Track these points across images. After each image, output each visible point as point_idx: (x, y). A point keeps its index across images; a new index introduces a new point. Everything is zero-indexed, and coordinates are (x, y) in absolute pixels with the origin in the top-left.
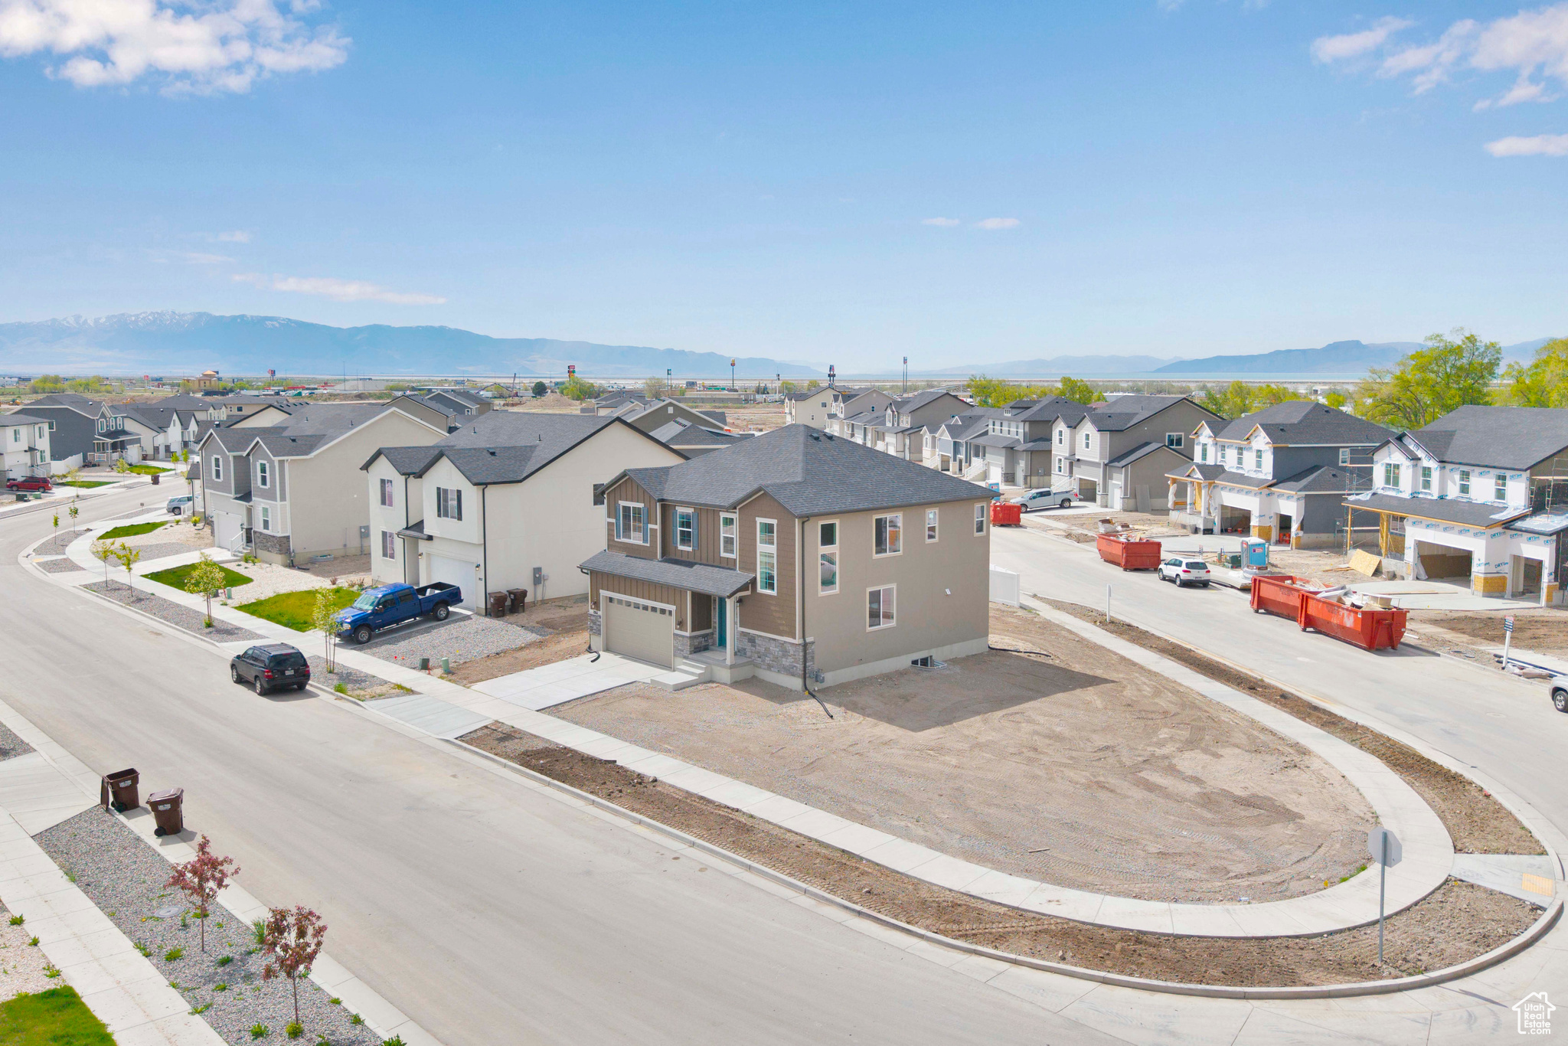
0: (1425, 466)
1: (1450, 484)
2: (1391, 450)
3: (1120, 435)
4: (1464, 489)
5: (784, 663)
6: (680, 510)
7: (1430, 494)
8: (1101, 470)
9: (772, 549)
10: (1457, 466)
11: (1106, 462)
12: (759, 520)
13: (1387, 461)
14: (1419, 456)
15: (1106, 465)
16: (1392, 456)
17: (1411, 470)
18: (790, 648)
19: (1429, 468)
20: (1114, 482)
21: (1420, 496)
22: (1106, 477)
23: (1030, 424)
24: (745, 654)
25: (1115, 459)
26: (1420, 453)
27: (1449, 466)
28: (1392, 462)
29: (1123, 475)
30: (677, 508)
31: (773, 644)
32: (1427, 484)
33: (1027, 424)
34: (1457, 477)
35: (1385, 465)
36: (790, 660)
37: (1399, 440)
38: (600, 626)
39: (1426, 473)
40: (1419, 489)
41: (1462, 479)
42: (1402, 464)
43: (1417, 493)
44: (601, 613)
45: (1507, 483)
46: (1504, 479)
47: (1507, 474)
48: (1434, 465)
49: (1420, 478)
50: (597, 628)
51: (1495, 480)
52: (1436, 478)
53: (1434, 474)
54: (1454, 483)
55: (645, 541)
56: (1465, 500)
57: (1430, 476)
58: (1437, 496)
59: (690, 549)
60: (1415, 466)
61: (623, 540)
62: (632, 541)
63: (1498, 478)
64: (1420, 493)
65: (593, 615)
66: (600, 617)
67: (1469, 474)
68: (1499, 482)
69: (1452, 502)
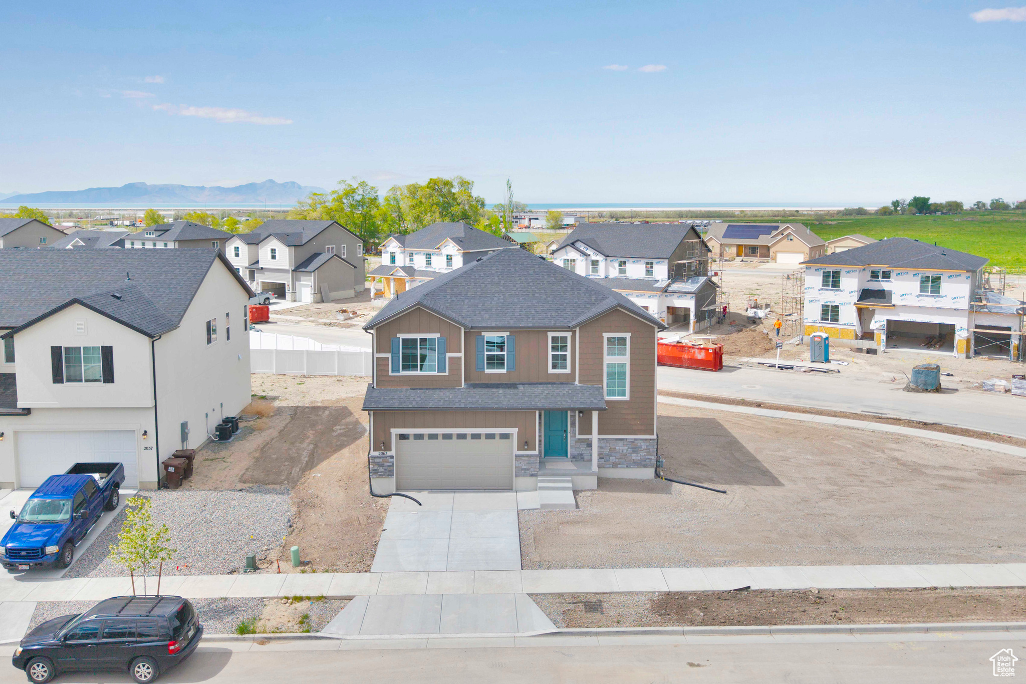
0: (593, 259)
1: (611, 269)
2: (568, 251)
3: (300, 249)
4: (622, 272)
5: (634, 458)
6: (489, 336)
7: (598, 275)
8: (290, 274)
9: (625, 359)
10: (616, 258)
11: (293, 269)
12: (606, 335)
13: (566, 257)
14: (589, 254)
15: (293, 271)
16: (569, 254)
17: (584, 262)
18: (642, 444)
19: (597, 261)
20: (301, 283)
21: (590, 277)
22: (295, 280)
23: (179, 243)
24: (583, 458)
25: (301, 266)
26: (589, 251)
27: (609, 259)
28: (569, 258)
29: (313, 277)
30: (483, 334)
31: (621, 443)
32: (595, 270)
33: (177, 243)
34: (616, 265)
35: (563, 260)
36: (643, 454)
37: (573, 245)
38: (392, 466)
39: (595, 263)
40: (591, 273)
41: (620, 266)
42: (577, 259)
43: (589, 275)
44: (393, 452)
45: (655, 266)
46: (652, 263)
47: (654, 261)
48: (600, 258)
49: (591, 267)
50: (385, 470)
51: (645, 265)
52: (602, 266)
53: (600, 263)
54: (615, 268)
55: (441, 369)
56: (623, 278)
57: (597, 265)
58: (603, 276)
59: (504, 371)
60: (586, 259)
61: (404, 373)
62: (418, 373)
63: (647, 263)
64: (591, 275)
65: (377, 457)
66: (392, 457)
67: (625, 263)
68: (648, 266)
69: (614, 279)
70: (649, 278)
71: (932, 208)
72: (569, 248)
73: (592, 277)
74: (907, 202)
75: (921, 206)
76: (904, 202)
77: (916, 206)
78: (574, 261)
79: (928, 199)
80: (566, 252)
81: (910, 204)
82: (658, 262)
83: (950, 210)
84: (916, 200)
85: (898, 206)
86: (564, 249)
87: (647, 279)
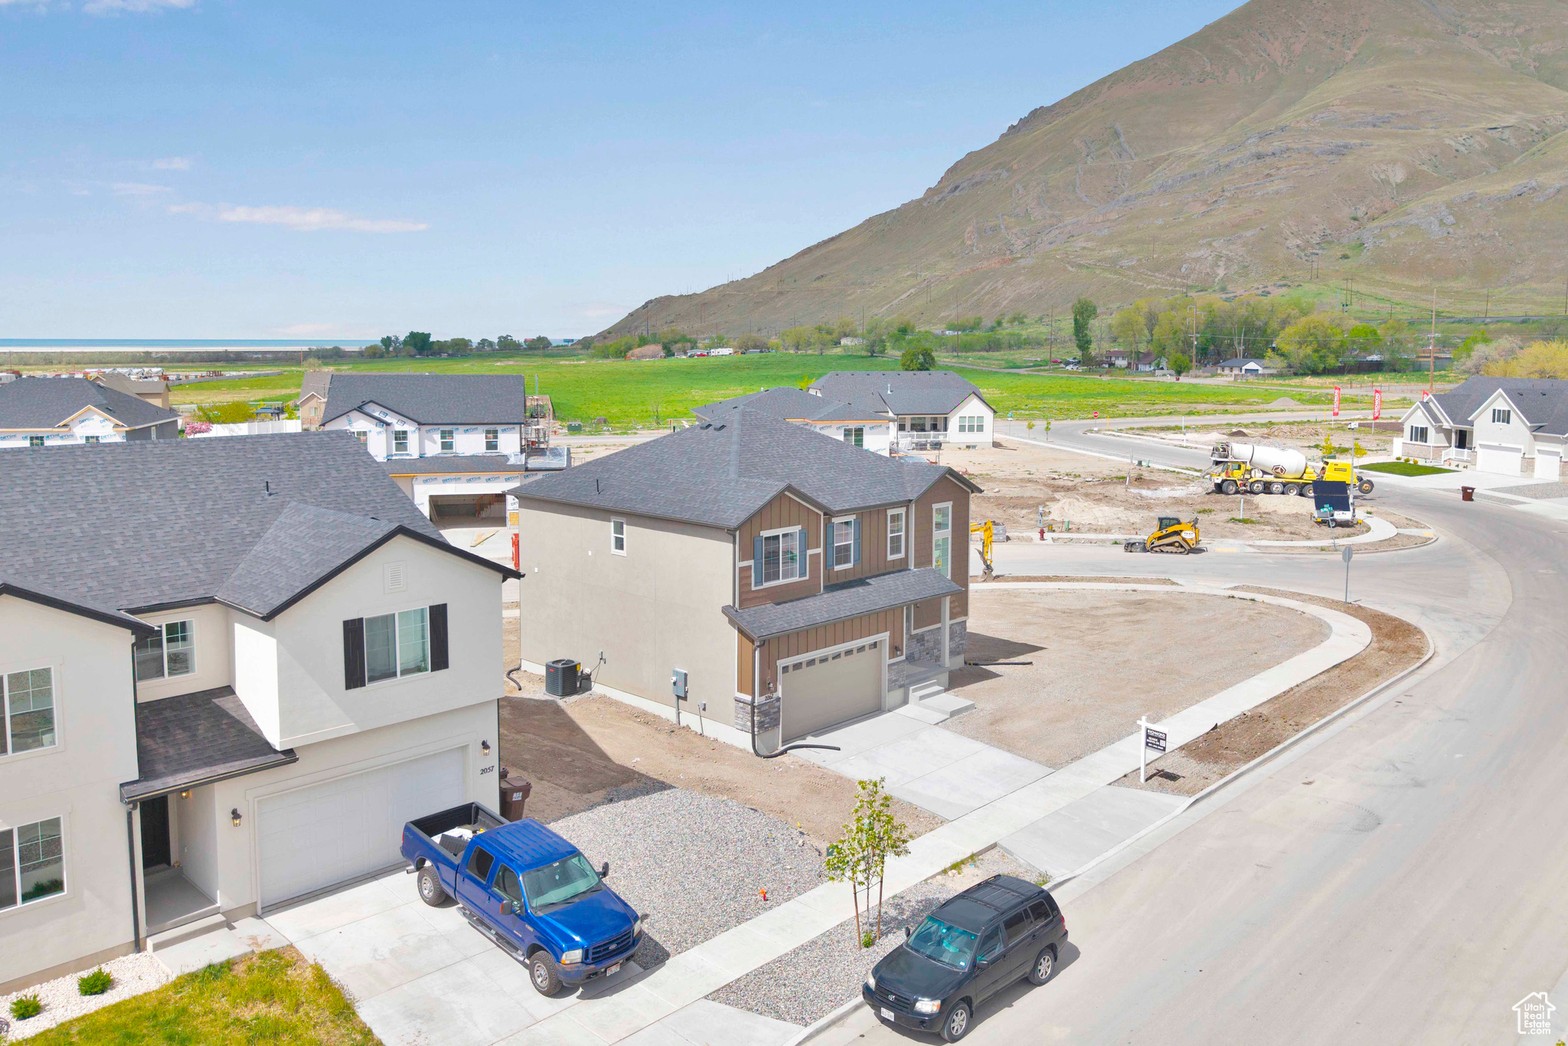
0: (397, 430)
1: (428, 443)
2: (352, 419)
4: (447, 446)
6: (837, 521)
7: (408, 455)
9: (947, 533)
10: (437, 427)
12: (935, 506)
14: (390, 421)
16: (354, 424)
17: (384, 436)
19: (405, 433)
21: (394, 458)
24: (914, 658)
26: (390, 418)
27: (425, 428)
30: (834, 519)
32: (402, 447)
34: (437, 437)
37: (360, 409)
38: (779, 712)
39: (401, 437)
40: (394, 452)
41: (442, 438)
42: (370, 431)
43: (392, 456)
44: (779, 693)
45: (500, 435)
46: (496, 432)
47: (499, 428)
48: (409, 427)
49: (394, 442)
50: (771, 719)
51: (484, 434)
52: (413, 440)
53: (409, 435)
54: (435, 442)
55: (802, 574)
56: (450, 455)
57: (405, 438)
58: (416, 456)
59: (850, 565)
60: (386, 431)
61: (767, 585)
62: (781, 581)
63: (488, 432)
64: (396, 455)
65: (765, 703)
66: (778, 699)
67: (451, 433)
68: (489, 435)
69: (434, 458)
70: (492, 453)
71: (436, 347)
72: (355, 415)
73: (397, 458)
74: (402, 338)
75: (420, 345)
76: (397, 338)
77: (415, 345)
78: (365, 433)
79: (429, 335)
80: (350, 421)
81: (405, 342)
82: (505, 430)
83: (458, 350)
84: (413, 336)
85: (390, 345)
86: (345, 416)
87: (488, 455)
